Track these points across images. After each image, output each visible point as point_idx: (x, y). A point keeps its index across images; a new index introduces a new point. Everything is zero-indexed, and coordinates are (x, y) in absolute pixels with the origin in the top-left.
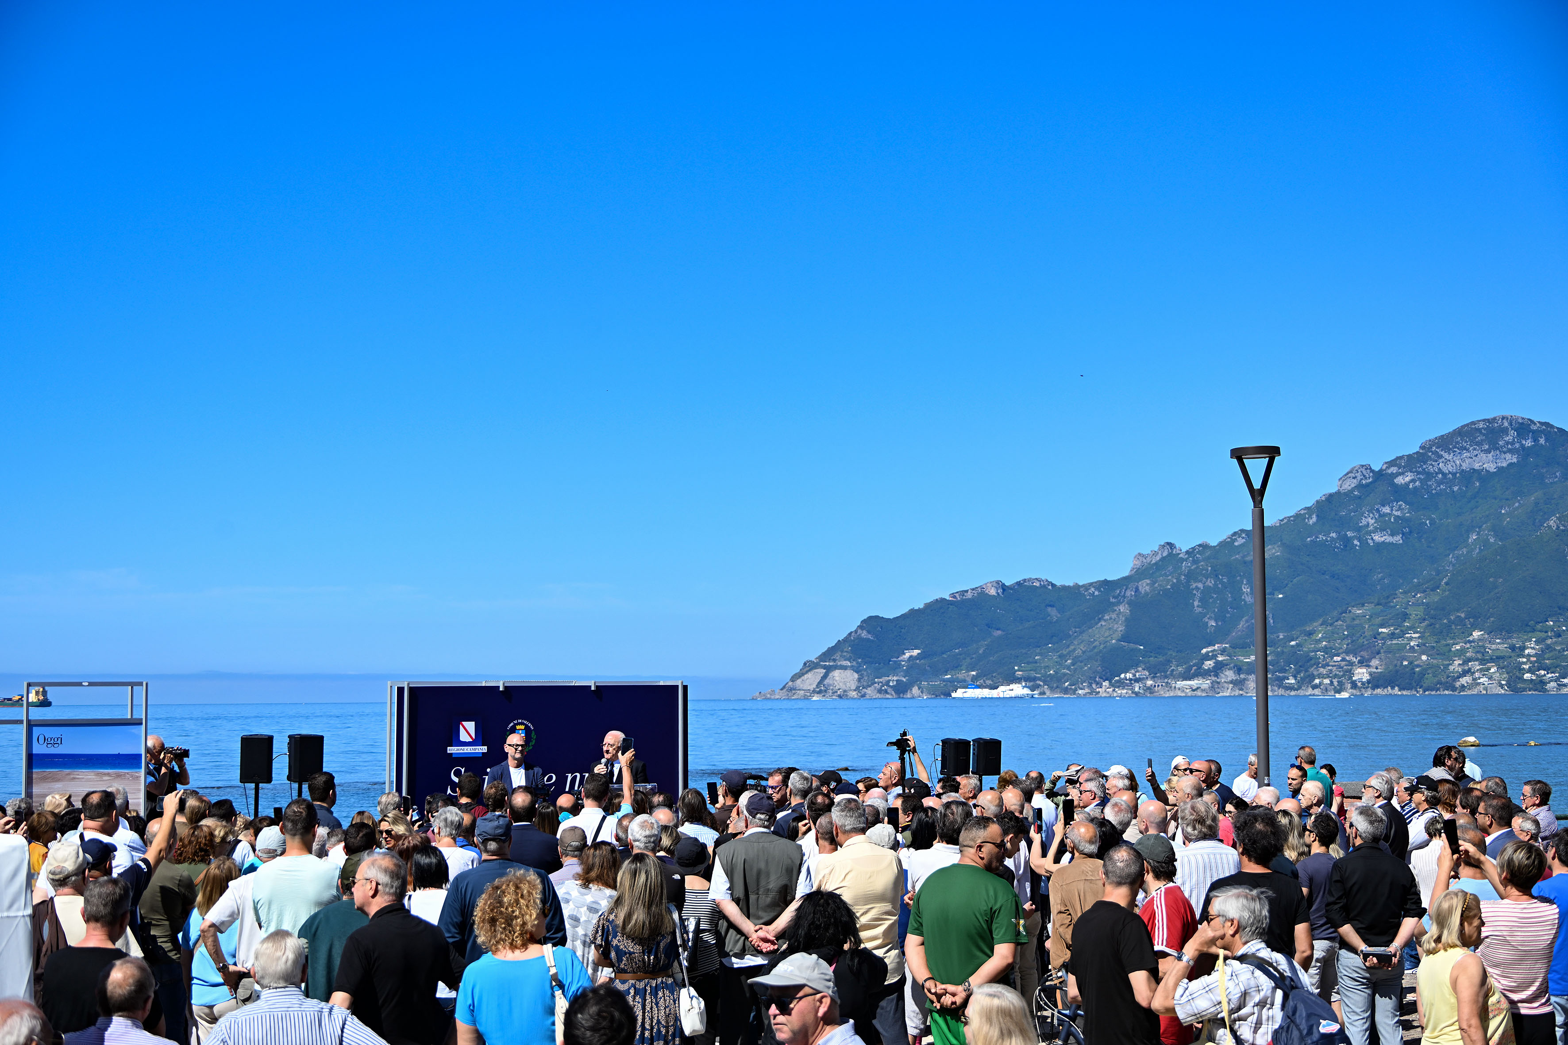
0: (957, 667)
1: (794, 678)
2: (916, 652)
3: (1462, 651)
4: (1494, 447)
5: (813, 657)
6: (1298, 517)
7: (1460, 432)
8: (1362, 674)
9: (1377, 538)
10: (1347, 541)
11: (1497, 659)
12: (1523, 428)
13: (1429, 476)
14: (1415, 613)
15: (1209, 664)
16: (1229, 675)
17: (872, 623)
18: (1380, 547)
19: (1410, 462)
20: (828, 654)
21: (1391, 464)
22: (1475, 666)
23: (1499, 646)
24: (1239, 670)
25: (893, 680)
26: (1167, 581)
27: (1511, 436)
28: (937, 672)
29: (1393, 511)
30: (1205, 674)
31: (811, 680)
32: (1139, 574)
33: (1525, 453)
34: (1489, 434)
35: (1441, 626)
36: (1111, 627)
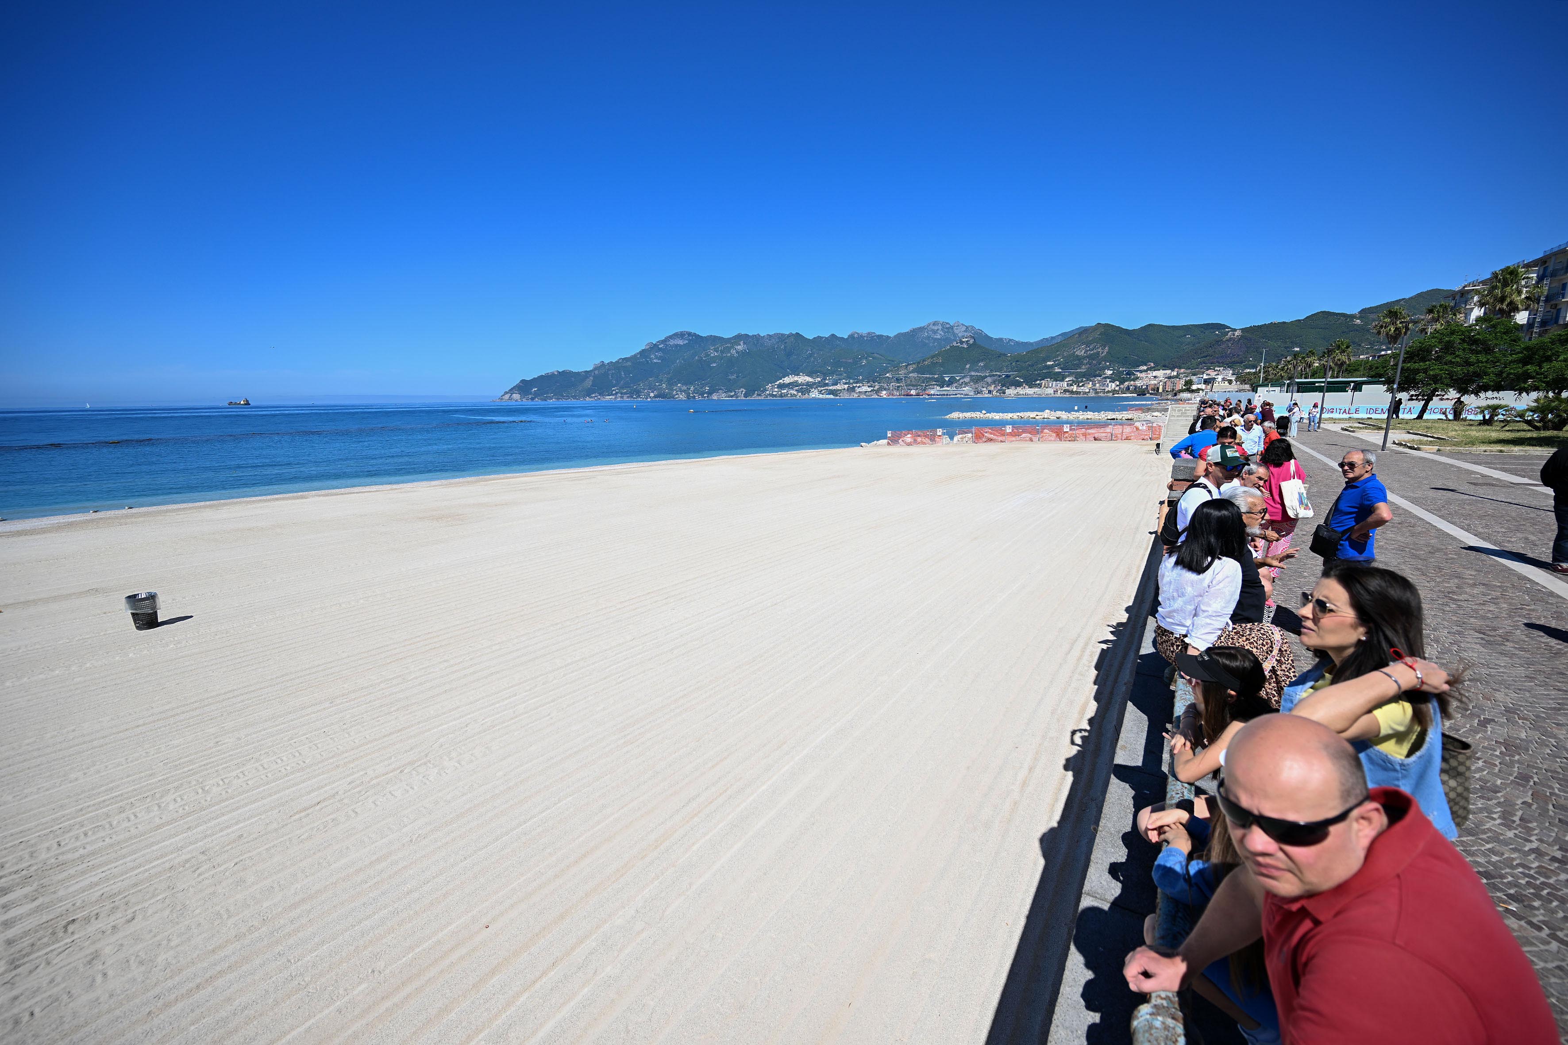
0: (548, 393)
1: (502, 396)
2: (536, 389)
3: (675, 390)
4: (682, 339)
5: (507, 390)
6: (635, 355)
7: (674, 335)
8: (652, 395)
9: (655, 361)
10: (647, 362)
11: (684, 391)
12: (689, 334)
13: (667, 345)
14: (665, 380)
15: (614, 392)
16: (619, 395)
17: (523, 381)
18: (655, 363)
19: (663, 342)
20: (511, 390)
21: (658, 342)
22: (679, 393)
23: (684, 388)
24: (622, 394)
25: (530, 397)
26: (602, 371)
27: (687, 336)
28: (542, 394)
29: (659, 354)
30: (613, 395)
31: (507, 397)
32: (595, 369)
33: (689, 340)
34: (681, 335)
35: (671, 383)
36: (588, 383)
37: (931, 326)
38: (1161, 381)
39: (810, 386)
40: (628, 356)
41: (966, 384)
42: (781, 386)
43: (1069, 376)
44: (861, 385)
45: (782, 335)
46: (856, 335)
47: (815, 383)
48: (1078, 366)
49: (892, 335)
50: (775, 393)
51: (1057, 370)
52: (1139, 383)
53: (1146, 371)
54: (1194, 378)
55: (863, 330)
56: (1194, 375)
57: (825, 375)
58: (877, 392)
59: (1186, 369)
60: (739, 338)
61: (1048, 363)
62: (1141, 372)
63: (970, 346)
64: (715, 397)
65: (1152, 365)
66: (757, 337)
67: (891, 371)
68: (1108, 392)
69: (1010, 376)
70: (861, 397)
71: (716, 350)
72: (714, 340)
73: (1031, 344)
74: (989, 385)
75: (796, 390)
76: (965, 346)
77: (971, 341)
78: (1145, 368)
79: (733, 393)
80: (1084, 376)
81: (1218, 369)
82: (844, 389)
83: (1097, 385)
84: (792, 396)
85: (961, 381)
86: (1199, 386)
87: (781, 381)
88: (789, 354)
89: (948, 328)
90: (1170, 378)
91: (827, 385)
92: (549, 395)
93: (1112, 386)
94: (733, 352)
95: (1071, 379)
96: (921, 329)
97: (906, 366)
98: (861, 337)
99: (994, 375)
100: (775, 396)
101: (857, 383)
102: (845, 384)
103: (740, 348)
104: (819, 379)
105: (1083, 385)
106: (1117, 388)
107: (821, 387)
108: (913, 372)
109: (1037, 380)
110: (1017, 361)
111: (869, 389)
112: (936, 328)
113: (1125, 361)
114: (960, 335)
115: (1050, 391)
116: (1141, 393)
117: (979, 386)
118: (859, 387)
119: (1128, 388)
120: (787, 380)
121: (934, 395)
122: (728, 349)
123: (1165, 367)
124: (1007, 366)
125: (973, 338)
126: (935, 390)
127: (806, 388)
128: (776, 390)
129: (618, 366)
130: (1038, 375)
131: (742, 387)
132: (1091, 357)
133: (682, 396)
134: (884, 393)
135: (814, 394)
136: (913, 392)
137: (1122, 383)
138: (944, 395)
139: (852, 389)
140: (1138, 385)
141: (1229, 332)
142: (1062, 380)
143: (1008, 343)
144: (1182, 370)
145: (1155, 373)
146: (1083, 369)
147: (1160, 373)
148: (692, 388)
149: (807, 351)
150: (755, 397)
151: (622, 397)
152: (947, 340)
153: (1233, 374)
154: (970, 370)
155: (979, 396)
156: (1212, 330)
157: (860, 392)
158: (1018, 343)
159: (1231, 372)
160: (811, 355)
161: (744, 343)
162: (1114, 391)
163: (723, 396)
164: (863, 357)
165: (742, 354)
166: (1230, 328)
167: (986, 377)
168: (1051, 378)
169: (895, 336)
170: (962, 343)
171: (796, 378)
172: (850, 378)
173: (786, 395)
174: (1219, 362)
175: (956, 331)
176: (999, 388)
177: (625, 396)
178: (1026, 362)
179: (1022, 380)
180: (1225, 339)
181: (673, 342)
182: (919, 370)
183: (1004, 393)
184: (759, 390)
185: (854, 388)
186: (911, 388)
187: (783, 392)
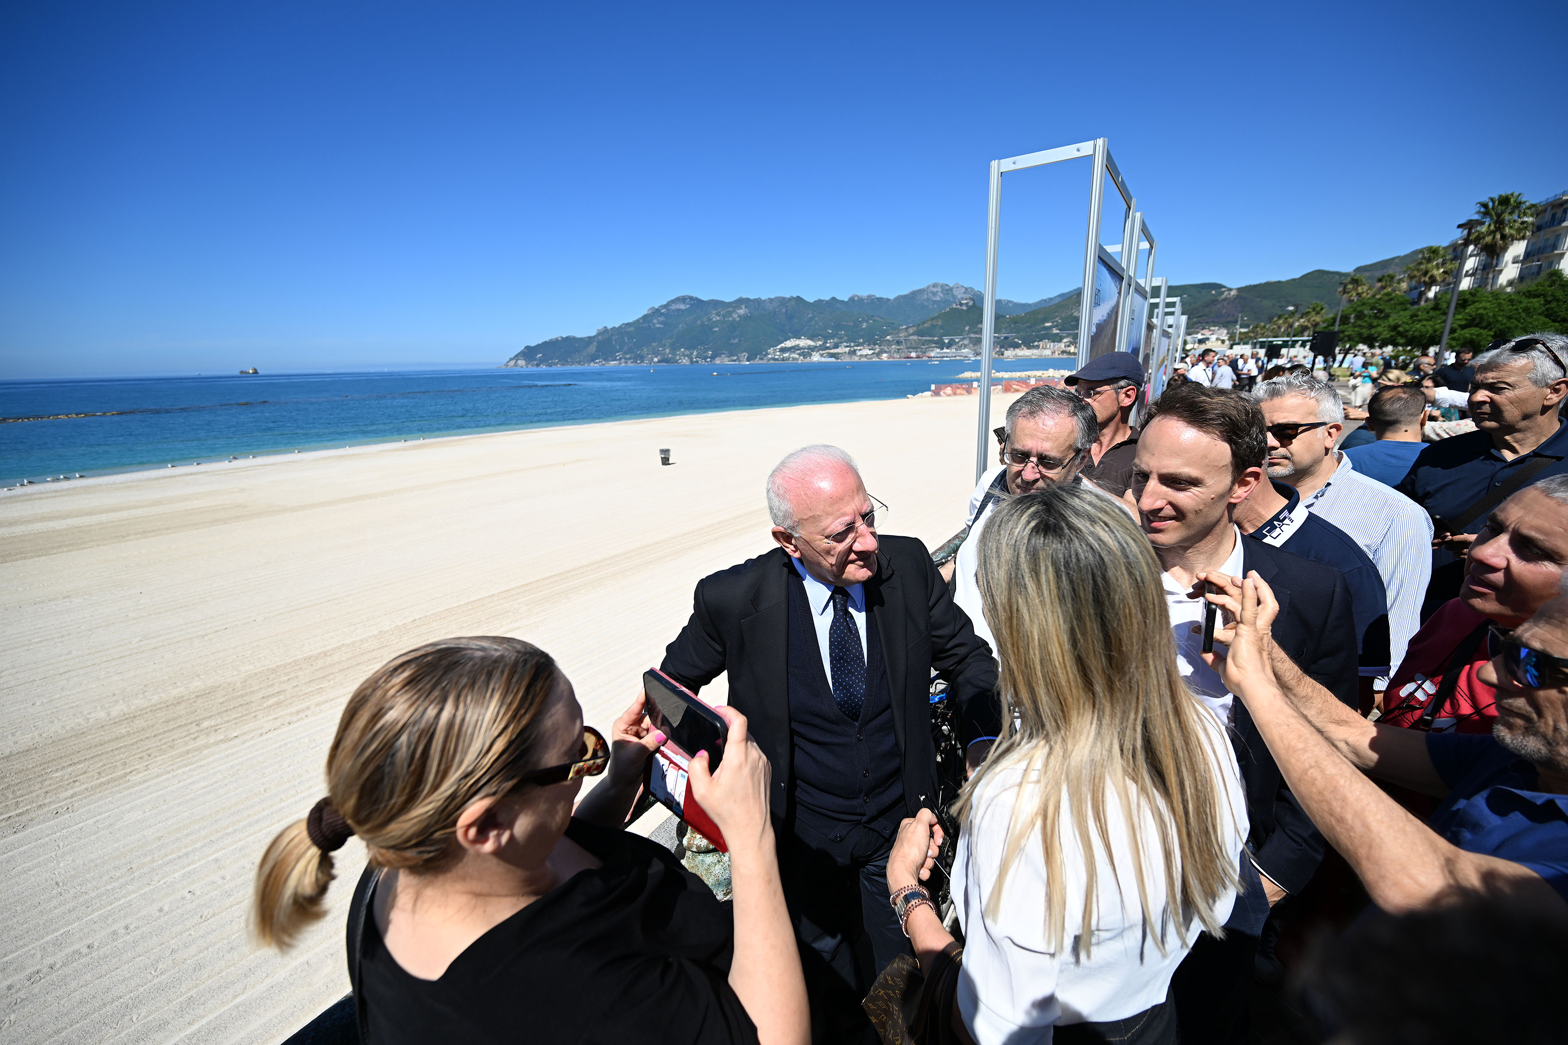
0: (552, 359)
1: (508, 362)
2: (540, 355)
3: (679, 354)
4: (684, 303)
5: (512, 356)
6: (638, 320)
7: (676, 299)
8: (656, 360)
9: (657, 326)
10: (650, 327)
11: (687, 356)
12: (691, 298)
13: (669, 310)
14: (668, 345)
15: (618, 358)
16: (623, 360)
17: (527, 347)
18: (658, 328)
19: (665, 306)
20: (516, 356)
21: (660, 307)
22: (682, 357)
23: (687, 352)
24: (626, 359)
25: (535, 363)
26: (606, 336)
27: (688, 300)
28: (547, 360)
29: (662, 319)
30: (617, 360)
31: (512, 363)
32: (599, 334)
33: (691, 305)
34: (682, 299)
35: (674, 348)
36: (592, 349)
39: (812, 349)
40: (631, 321)
41: (965, 346)
42: (783, 350)
43: (1066, 337)
44: (862, 347)
45: (783, 298)
46: (856, 298)
47: (816, 347)
49: (892, 296)
50: (777, 357)
51: (1055, 331)
54: (1189, 338)
55: (863, 293)
56: (1189, 335)
57: (826, 338)
58: (878, 354)
60: (741, 301)
61: (1046, 324)
63: (967, 308)
64: (718, 361)
66: (758, 301)
67: (892, 333)
69: (1009, 338)
70: (862, 360)
71: (718, 314)
72: (716, 304)
73: (1030, 305)
75: (798, 354)
76: (964, 308)
77: (971, 303)
79: (736, 358)
81: (1213, 328)
82: (845, 352)
84: (794, 360)
85: (961, 343)
87: (783, 345)
88: (790, 318)
89: (948, 290)
91: (828, 348)
92: (554, 361)
94: (735, 316)
95: (1068, 340)
96: (921, 291)
97: (907, 329)
98: (861, 299)
100: (777, 360)
101: (858, 346)
102: (847, 347)
103: (741, 312)
104: (820, 343)
107: (822, 350)
108: (913, 334)
109: (1035, 342)
110: (1016, 323)
111: (871, 352)
112: (935, 290)
114: (959, 297)
115: (1048, 352)
117: (978, 348)
118: (860, 350)
120: (789, 344)
121: (934, 357)
122: (730, 314)
124: (1005, 328)
125: (973, 299)
126: (936, 353)
127: (806, 352)
128: (778, 353)
129: (622, 331)
130: (1037, 336)
131: (744, 351)
133: (685, 361)
134: (884, 356)
135: (816, 357)
136: (913, 355)
138: (944, 357)
139: (854, 352)
141: (1225, 291)
142: (1060, 341)
148: (695, 353)
149: (808, 314)
150: (757, 361)
151: (626, 363)
152: (946, 302)
153: (1226, 334)
154: (970, 332)
156: (1207, 290)
157: (861, 355)
158: (1017, 305)
159: (1225, 331)
160: (812, 319)
161: (746, 307)
163: (726, 361)
164: (863, 320)
165: (744, 318)
166: (1225, 287)
168: (1049, 340)
169: (895, 299)
170: (961, 304)
171: (798, 342)
172: (851, 342)
173: (788, 359)
174: (1213, 322)
175: (955, 293)
176: (998, 349)
177: (629, 362)
178: (1024, 323)
179: (1020, 342)
180: (1220, 299)
181: (674, 307)
182: (919, 333)
183: (1003, 354)
184: (761, 354)
185: (855, 351)
186: (911, 350)
187: (785, 355)
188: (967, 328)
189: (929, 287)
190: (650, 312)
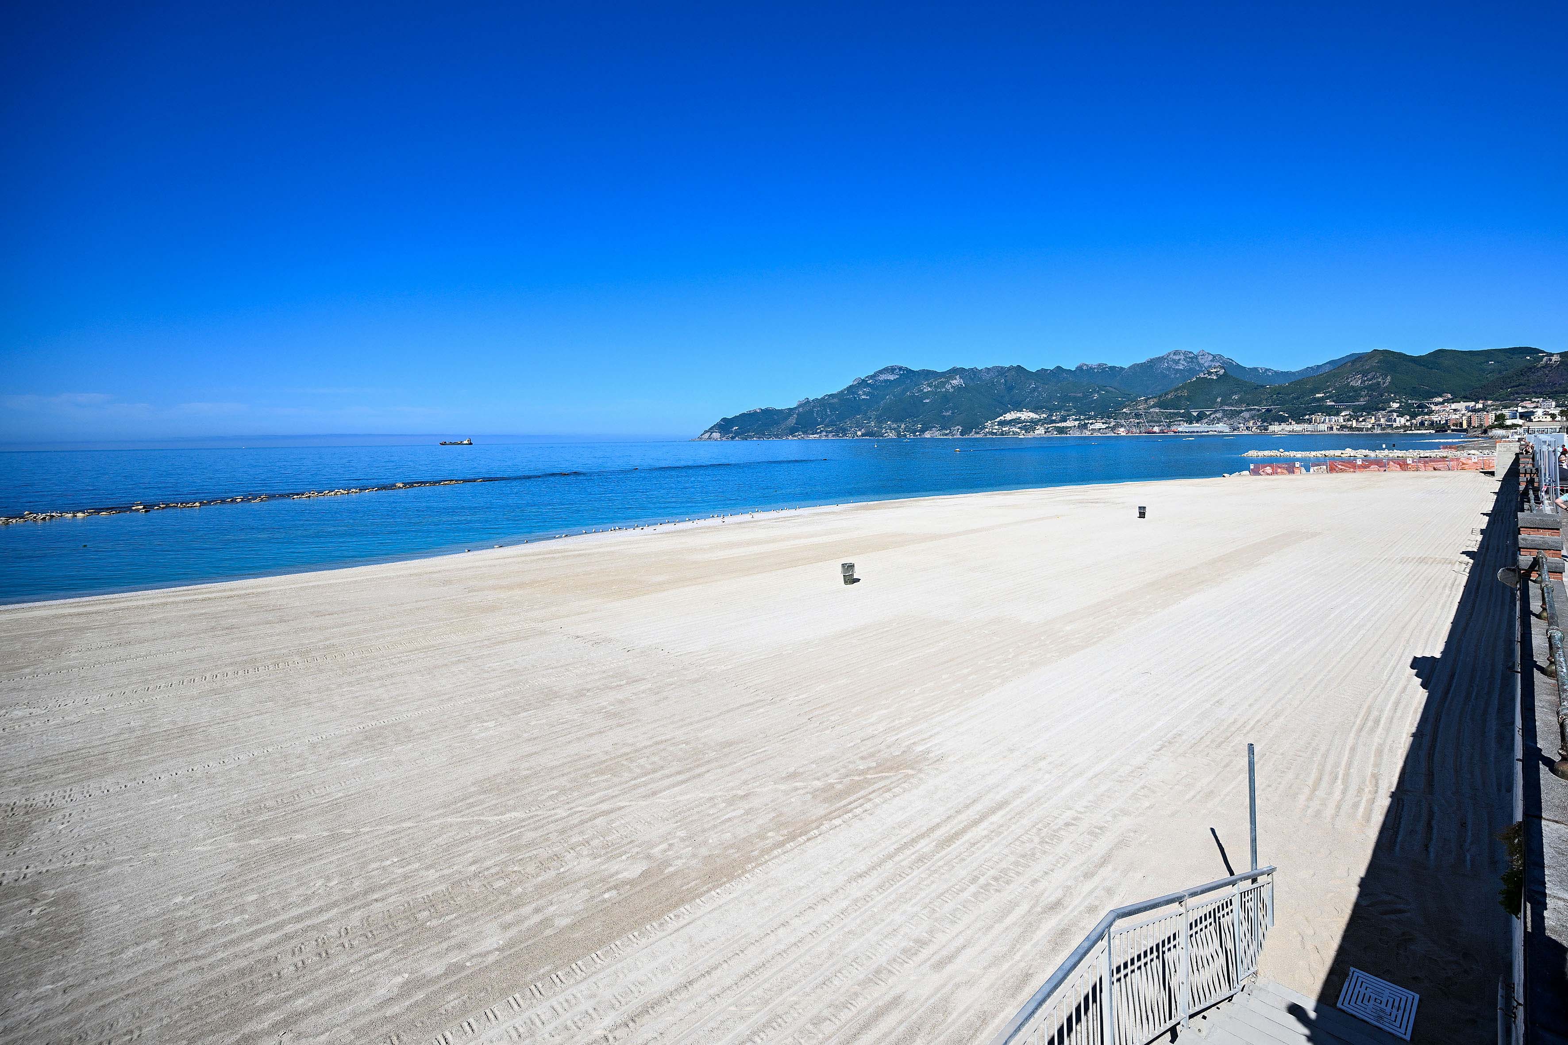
0: (749, 432)
1: (702, 435)
2: (737, 428)
3: (885, 428)
4: (893, 373)
5: (707, 430)
6: (842, 391)
7: (884, 369)
8: (859, 433)
9: (863, 397)
10: (855, 398)
11: (894, 429)
12: (900, 369)
13: (876, 381)
14: (873, 417)
15: (819, 431)
17: (724, 420)
18: (864, 399)
19: (871, 377)
20: (710, 429)
21: (866, 377)
22: (888, 431)
23: (895, 426)
24: (827, 432)
25: (731, 435)
26: (807, 408)
27: (897, 370)
28: (743, 433)
29: (867, 390)
30: (818, 433)
31: (707, 435)
32: (799, 406)
33: (900, 375)
34: (892, 370)
35: (880, 421)
36: (792, 421)
37: (1171, 356)
38: (1463, 415)
39: (1034, 423)
40: (835, 391)
41: (1219, 420)
42: (1002, 423)
43: (1345, 410)
44: (1094, 421)
45: (1002, 368)
46: (1085, 368)
47: (1040, 420)
48: (1355, 398)
49: (1126, 366)
50: (995, 431)
51: (1329, 403)
52: (1435, 418)
53: (1442, 403)
54: (1506, 412)
55: (1093, 361)
56: (1506, 407)
57: (1051, 410)
58: (1113, 429)
59: (1494, 401)
60: (954, 372)
61: (1318, 395)
62: (1436, 404)
63: (1220, 378)
64: (927, 435)
65: (1449, 396)
66: (974, 372)
67: (1129, 405)
68: (1397, 428)
69: (1271, 410)
70: (1095, 434)
71: (929, 385)
72: (927, 374)
73: (1294, 373)
74: (1246, 420)
75: (1019, 428)
76: (1215, 378)
77: (1222, 372)
78: (1441, 400)
79: (948, 431)
80: (1363, 410)
81: (1536, 400)
82: (1075, 426)
83: (1382, 420)
84: (1014, 434)
85: (1212, 416)
86: (1515, 421)
87: (1002, 418)
88: (1010, 389)
89: (1193, 359)
90: (1474, 410)
91: (1054, 422)
92: (750, 434)
93: (1402, 421)
94: (948, 387)
95: (1348, 413)
96: (1160, 359)
97: (1146, 400)
98: (1090, 369)
99: (1251, 410)
100: (995, 434)
101: (1089, 419)
102: (1076, 420)
103: (955, 382)
104: (1045, 416)
105: (1364, 420)
106: (1408, 424)
107: (1047, 424)
108: (1154, 406)
109: (1305, 415)
110: (1279, 393)
111: (1104, 426)
112: (1177, 358)
113: (1414, 393)
114: (1206, 365)
115: (1323, 427)
116: (1441, 429)
117: (1234, 422)
118: (1091, 424)
119: (1422, 424)
120: (1009, 416)
121: (1181, 432)
122: (944, 384)
123: (1466, 399)
124: (1266, 399)
125: (1223, 368)
126: (1184, 427)
127: (1030, 426)
128: (997, 427)
129: (822, 403)
130: (1307, 409)
131: (958, 425)
132: (1370, 388)
133: (892, 435)
134: (1122, 431)
135: (1040, 431)
136: (1156, 429)
137: (1413, 416)
138: (1194, 432)
139: (1085, 426)
140: (1435, 420)
141: (1543, 357)
142: (1337, 414)
143: (1263, 373)
144: (1489, 402)
145: (1454, 406)
146: (1362, 402)
147: (1461, 406)
148: (903, 426)
149: (1030, 385)
150: (973, 435)
151: (826, 436)
152: (1192, 372)
153: (1556, 407)
154: (1223, 403)
155: (1236, 433)
156: (1521, 356)
157: (1092, 429)
158: (1277, 373)
159: (1554, 403)
160: (1034, 389)
161: (960, 377)
162: (1405, 426)
163: (937, 434)
164: (1094, 391)
165: (958, 389)
166: (1543, 352)
167: (1242, 411)
168: (1322, 413)
169: (1129, 368)
170: (1210, 373)
171: (1019, 415)
172: (1081, 414)
173: (1008, 433)
174: (1535, 393)
175: (1202, 361)
176: (1259, 424)
177: (830, 435)
178: (1290, 395)
179: (1287, 415)
180: (1539, 366)
181: (883, 377)
182: (1161, 405)
183: (1267, 430)
184: (976, 427)
185: (1086, 424)
186: (1153, 424)
187: (1004, 429)
188: (1219, 400)
189: (1170, 354)
190: (855, 383)
